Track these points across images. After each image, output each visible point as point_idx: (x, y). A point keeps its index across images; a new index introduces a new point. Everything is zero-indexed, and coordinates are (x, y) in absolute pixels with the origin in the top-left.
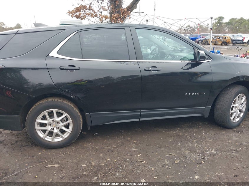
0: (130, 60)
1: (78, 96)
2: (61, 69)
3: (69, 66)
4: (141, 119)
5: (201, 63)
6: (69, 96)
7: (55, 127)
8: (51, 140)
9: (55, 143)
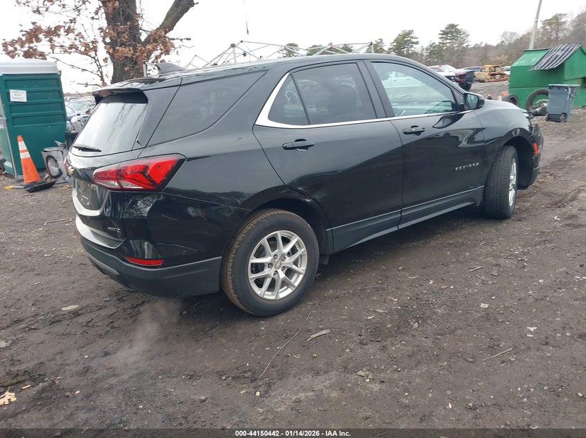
0: (377, 118)
1: (316, 197)
2: (286, 148)
3: (296, 141)
4: (401, 226)
5: (463, 114)
6: (303, 199)
7: (278, 268)
8: (273, 298)
9: (281, 301)
